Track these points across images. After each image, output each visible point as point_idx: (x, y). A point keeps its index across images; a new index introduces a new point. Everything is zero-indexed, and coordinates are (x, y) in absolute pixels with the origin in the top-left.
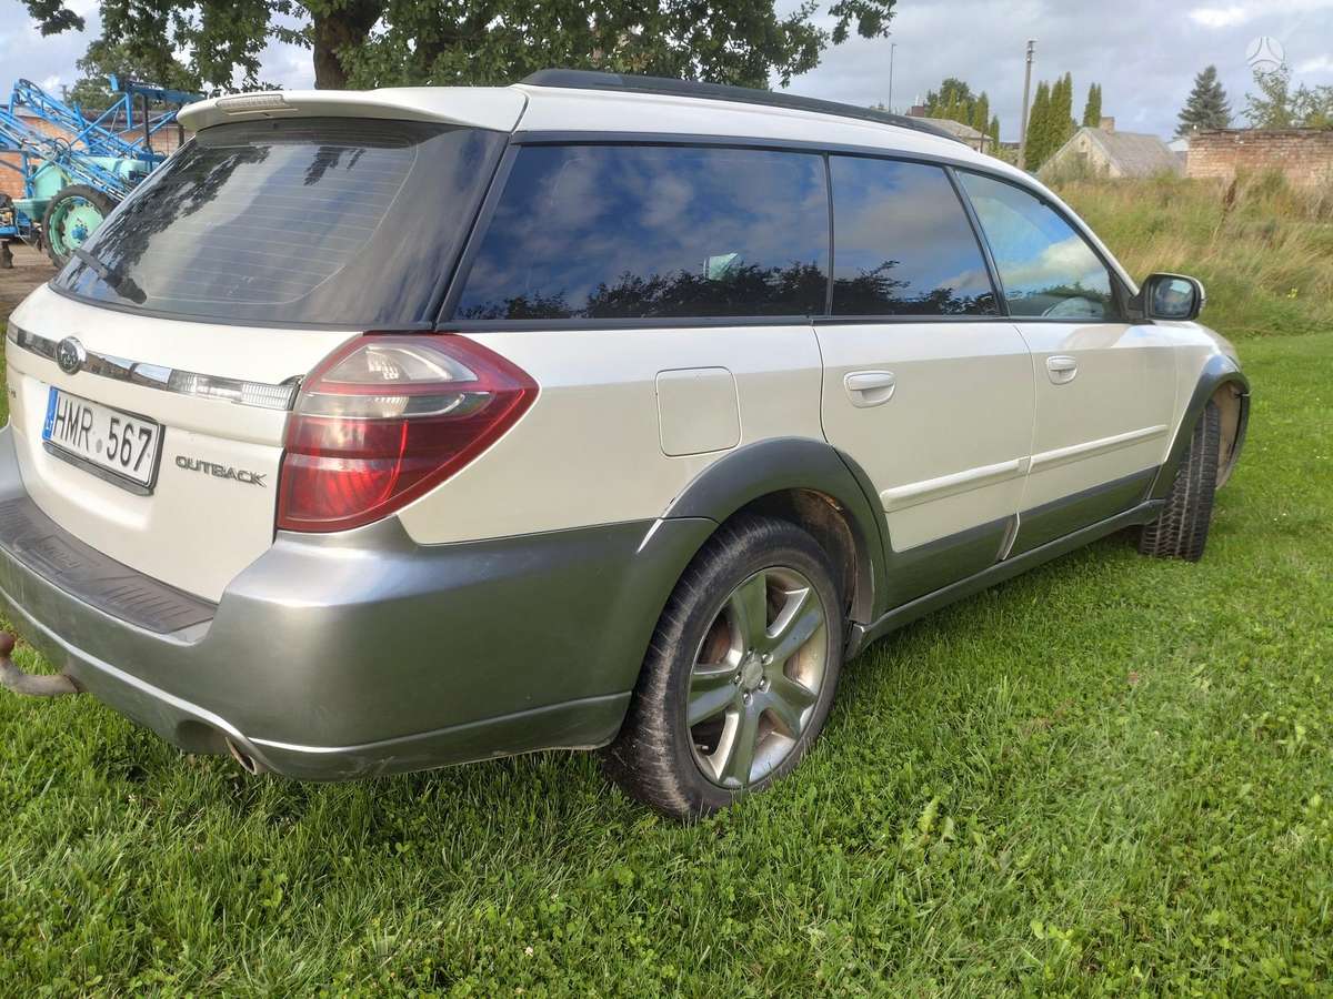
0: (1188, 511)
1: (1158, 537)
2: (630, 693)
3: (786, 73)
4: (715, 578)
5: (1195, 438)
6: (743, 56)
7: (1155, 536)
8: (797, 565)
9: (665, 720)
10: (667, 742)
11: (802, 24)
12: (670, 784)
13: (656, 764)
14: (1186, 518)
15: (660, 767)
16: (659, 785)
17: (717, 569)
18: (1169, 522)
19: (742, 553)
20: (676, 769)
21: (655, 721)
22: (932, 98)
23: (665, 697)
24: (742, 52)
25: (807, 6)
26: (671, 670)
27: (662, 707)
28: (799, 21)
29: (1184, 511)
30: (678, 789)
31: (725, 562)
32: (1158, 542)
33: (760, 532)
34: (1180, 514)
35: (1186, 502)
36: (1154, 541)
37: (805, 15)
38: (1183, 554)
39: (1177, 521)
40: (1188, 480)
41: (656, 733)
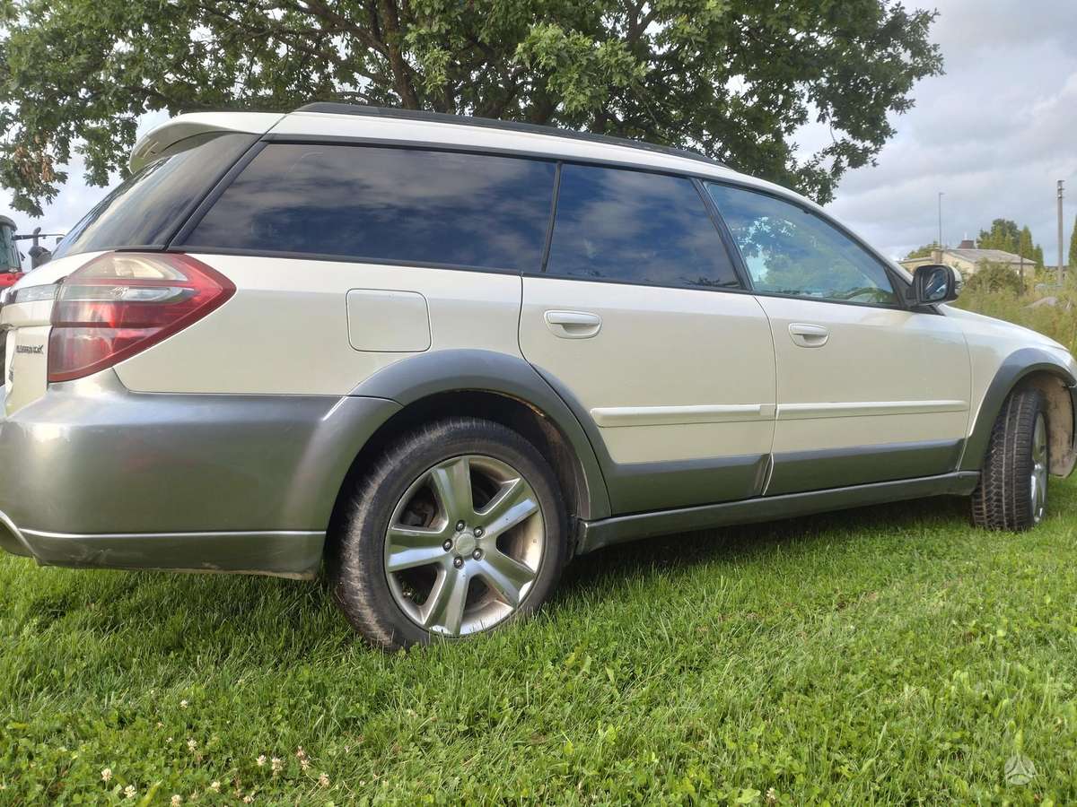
0: (1006, 484)
1: (985, 509)
2: (324, 533)
4: (411, 453)
5: (1010, 419)
7: (981, 509)
8: (503, 458)
9: (360, 561)
10: (362, 579)
12: (369, 617)
13: (356, 597)
14: (1006, 490)
15: (359, 601)
16: (360, 616)
17: (414, 447)
18: (992, 495)
19: (440, 438)
20: (373, 602)
21: (351, 561)
22: (983, 235)
23: (360, 541)
26: (365, 521)
27: (358, 550)
28: (813, 166)
29: (1003, 484)
30: (377, 621)
31: (423, 442)
32: (985, 515)
33: (462, 425)
34: (1000, 487)
35: (1003, 476)
36: (982, 514)
37: (817, 163)
38: (1011, 525)
39: (998, 494)
40: (1004, 456)
41: (353, 571)
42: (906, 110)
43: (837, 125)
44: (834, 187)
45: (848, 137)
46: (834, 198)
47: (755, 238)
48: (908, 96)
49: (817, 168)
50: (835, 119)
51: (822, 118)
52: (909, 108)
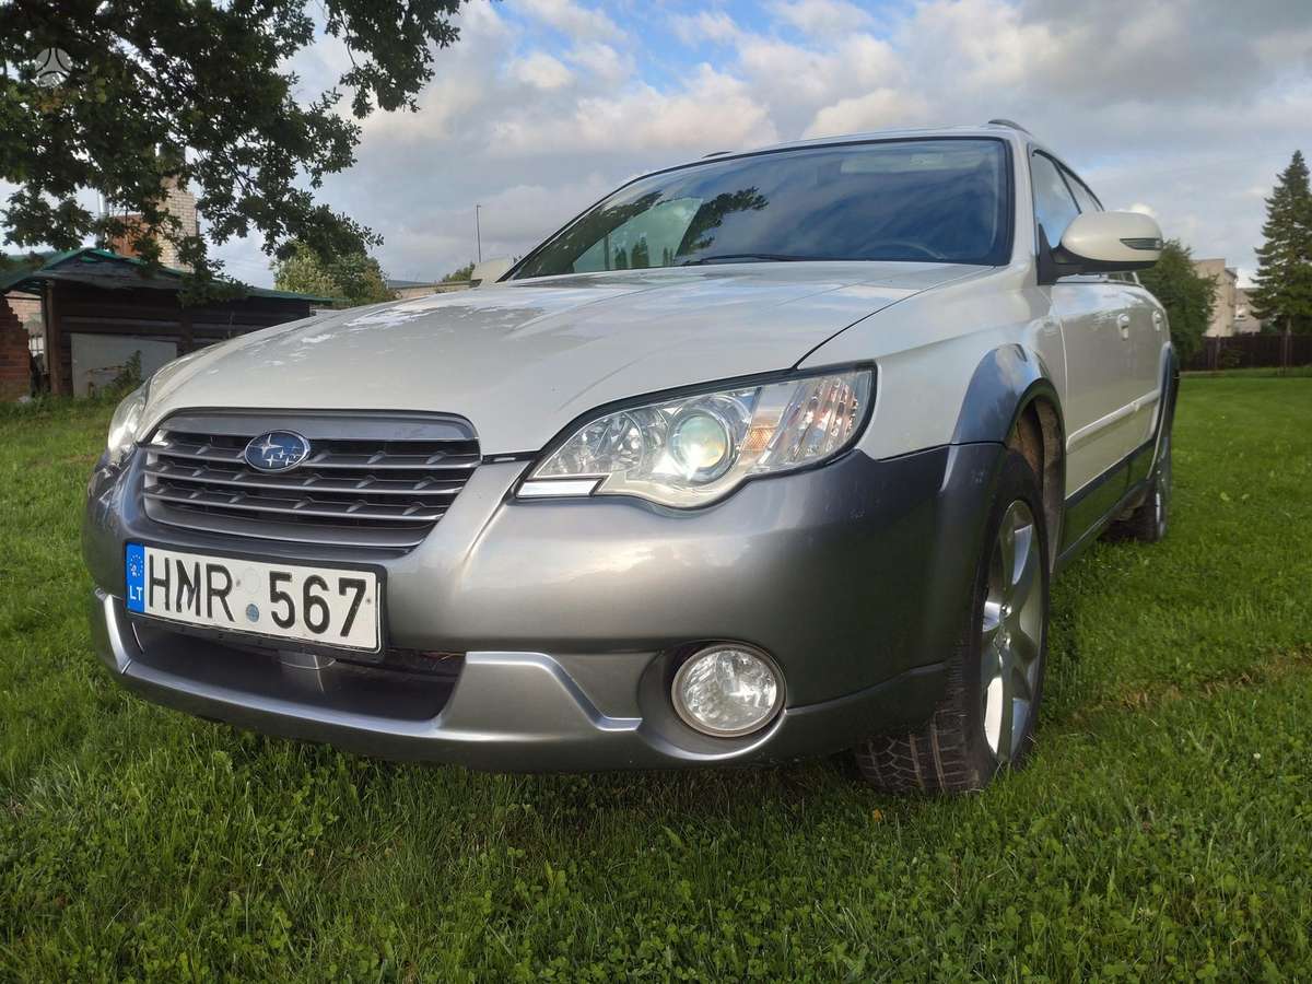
3: (317, 172)
6: (262, 151)
11: (324, 115)
24: (258, 147)
25: (328, 96)
28: (321, 111)
37: (327, 105)
42: (449, 42)
43: (356, 44)
44: (354, 144)
45: (375, 63)
46: (355, 161)
47: (242, 206)
48: (452, 20)
49: (327, 114)
50: (353, 34)
51: (333, 28)
52: (453, 40)
